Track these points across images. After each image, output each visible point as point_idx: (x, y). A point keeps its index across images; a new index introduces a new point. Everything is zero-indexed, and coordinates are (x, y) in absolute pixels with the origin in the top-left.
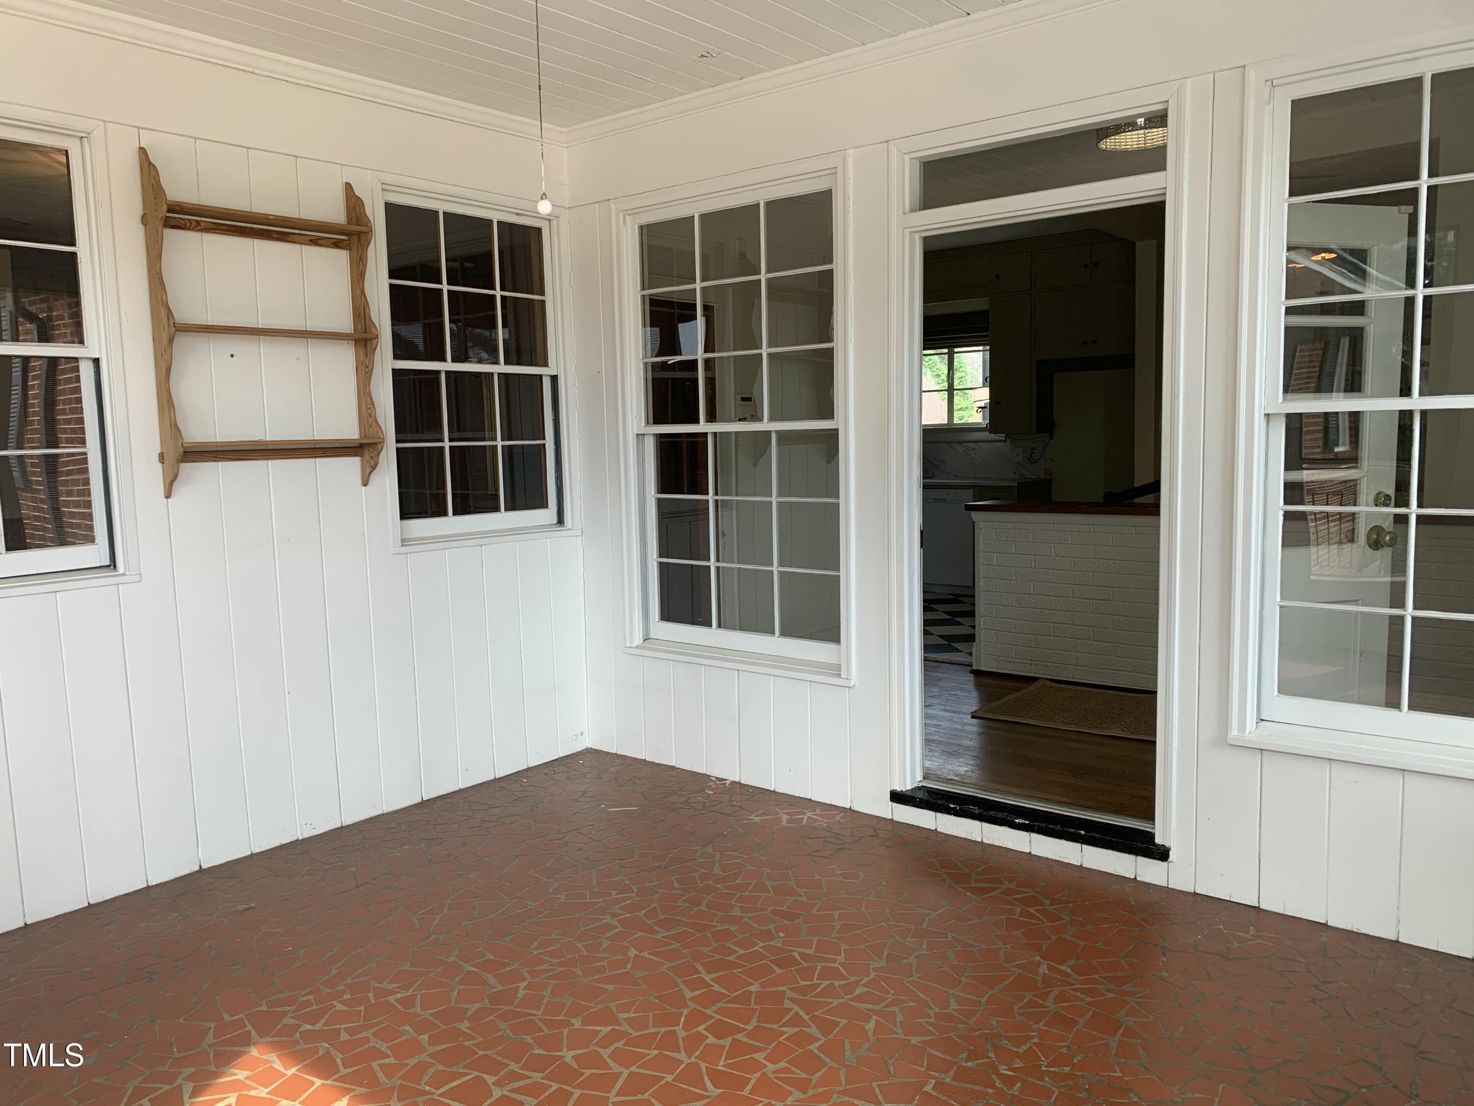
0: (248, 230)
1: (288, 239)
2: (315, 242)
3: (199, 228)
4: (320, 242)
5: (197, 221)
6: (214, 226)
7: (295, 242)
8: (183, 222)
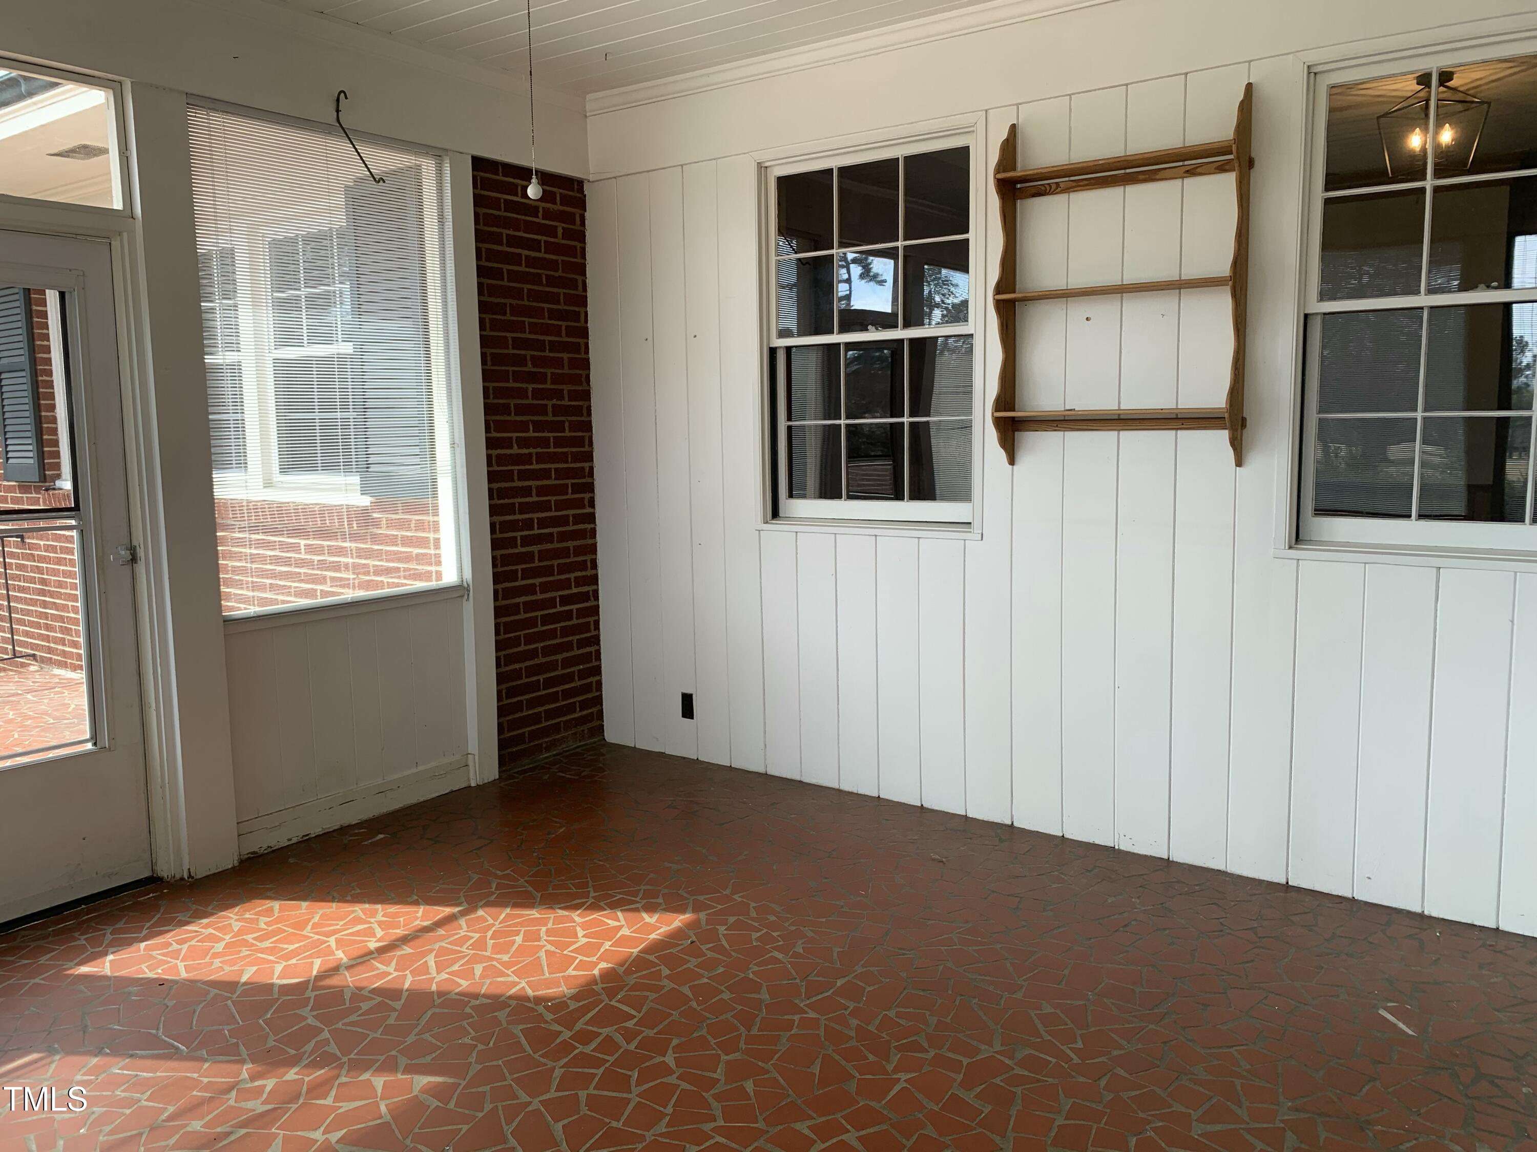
0: (1110, 179)
1: (1158, 177)
2: (1192, 172)
3: (1059, 189)
4: (1199, 170)
5: (1056, 183)
6: (1074, 184)
7: (1166, 179)
8: (1043, 188)
